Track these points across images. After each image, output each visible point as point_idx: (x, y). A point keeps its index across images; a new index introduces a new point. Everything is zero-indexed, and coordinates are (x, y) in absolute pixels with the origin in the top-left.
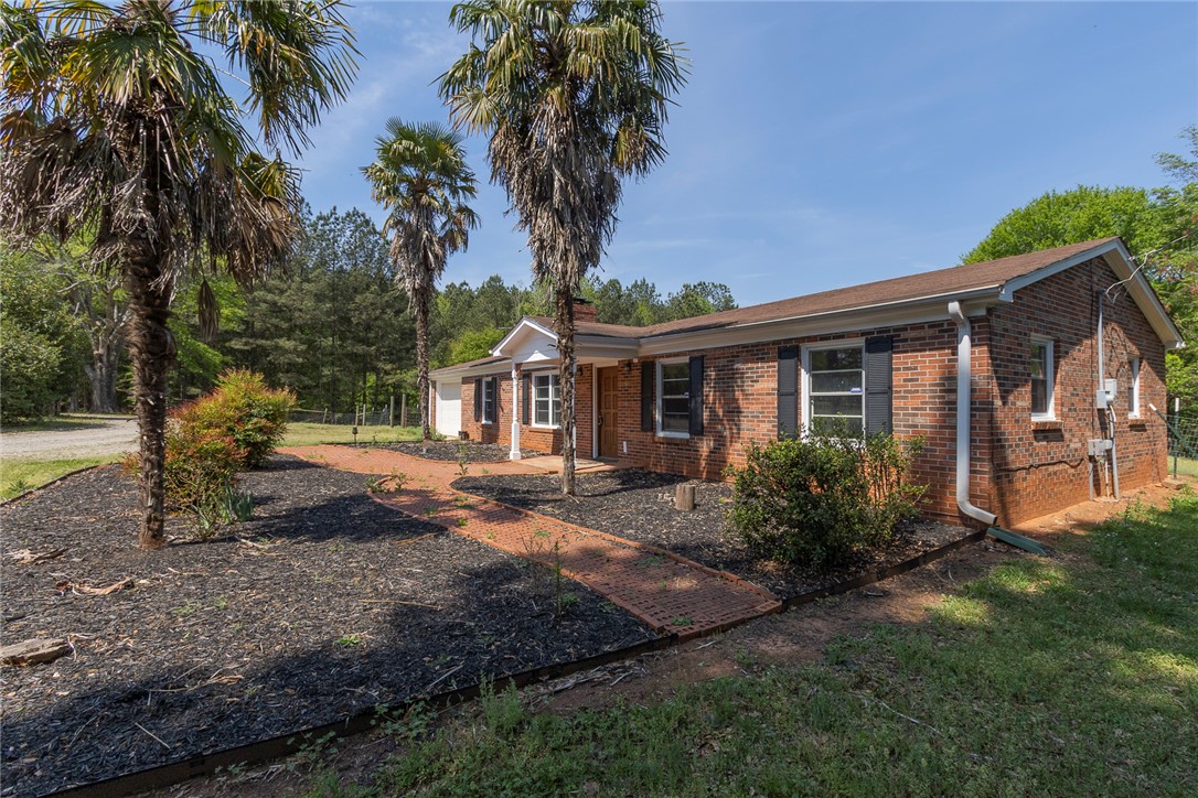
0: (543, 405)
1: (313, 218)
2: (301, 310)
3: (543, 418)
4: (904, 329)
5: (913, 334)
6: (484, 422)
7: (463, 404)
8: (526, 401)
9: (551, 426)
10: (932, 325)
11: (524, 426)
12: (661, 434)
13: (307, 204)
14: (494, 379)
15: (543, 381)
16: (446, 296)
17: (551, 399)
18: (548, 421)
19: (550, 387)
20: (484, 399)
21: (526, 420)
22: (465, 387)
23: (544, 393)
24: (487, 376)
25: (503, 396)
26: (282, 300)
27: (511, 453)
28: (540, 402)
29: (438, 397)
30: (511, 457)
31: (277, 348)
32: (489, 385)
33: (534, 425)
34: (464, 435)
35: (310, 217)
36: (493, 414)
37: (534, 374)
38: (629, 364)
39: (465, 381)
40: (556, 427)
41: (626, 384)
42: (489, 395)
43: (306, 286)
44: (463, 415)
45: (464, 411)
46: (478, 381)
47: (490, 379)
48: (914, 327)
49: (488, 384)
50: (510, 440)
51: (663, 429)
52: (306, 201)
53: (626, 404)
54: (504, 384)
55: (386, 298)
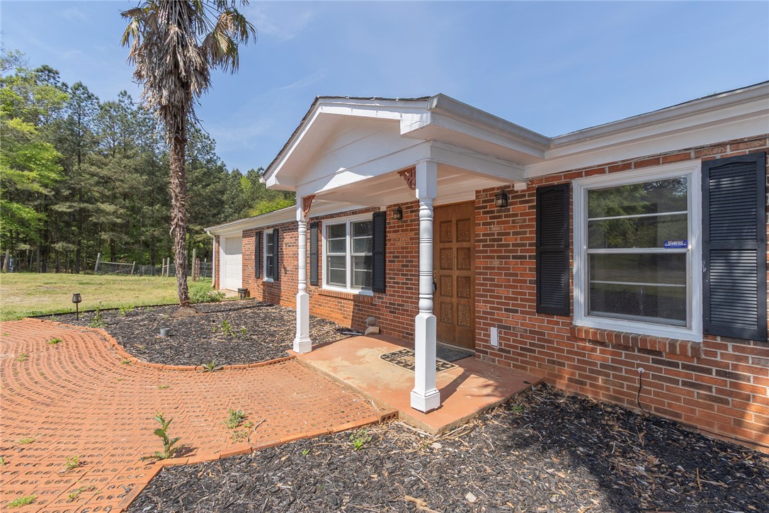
0: (338, 262)
1: (135, 108)
2: (122, 181)
3: (337, 277)
6: (265, 279)
7: (244, 259)
8: (314, 256)
9: (350, 290)
11: (313, 288)
12: (584, 321)
13: (129, 97)
14: (276, 231)
15: (337, 231)
16: (248, 178)
17: (349, 253)
18: (344, 282)
19: (348, 238)
20: (265, 255)
21: (314, 280)
22: (246, 240)
23: (340, 246)
24: (268, 227)
25: (286, 251)
26: (104, 172)
27: (297, 341)
28: (332, 257)
29: (221, 251)
30: (296, 349)
31: (99, 211)
32: (271, 237)
33: (325, 287)
34: (245, 293)
35: (132, 107)
36: (274, 270)
37: (325, 223)
38: (505, 194)
39: (246, 234)
40: (356, 291)
41: (495, 229)
42: (271, 249)
43: (125, 161)
44: (244, 270)
45: (245, 266)
46: (259, 234)
47: (271, 231)
49: (269, 236)
50: (295, 303)
52: (128, 94)
53: (496, 263)
54: (287, 238)
55: (196, 174)
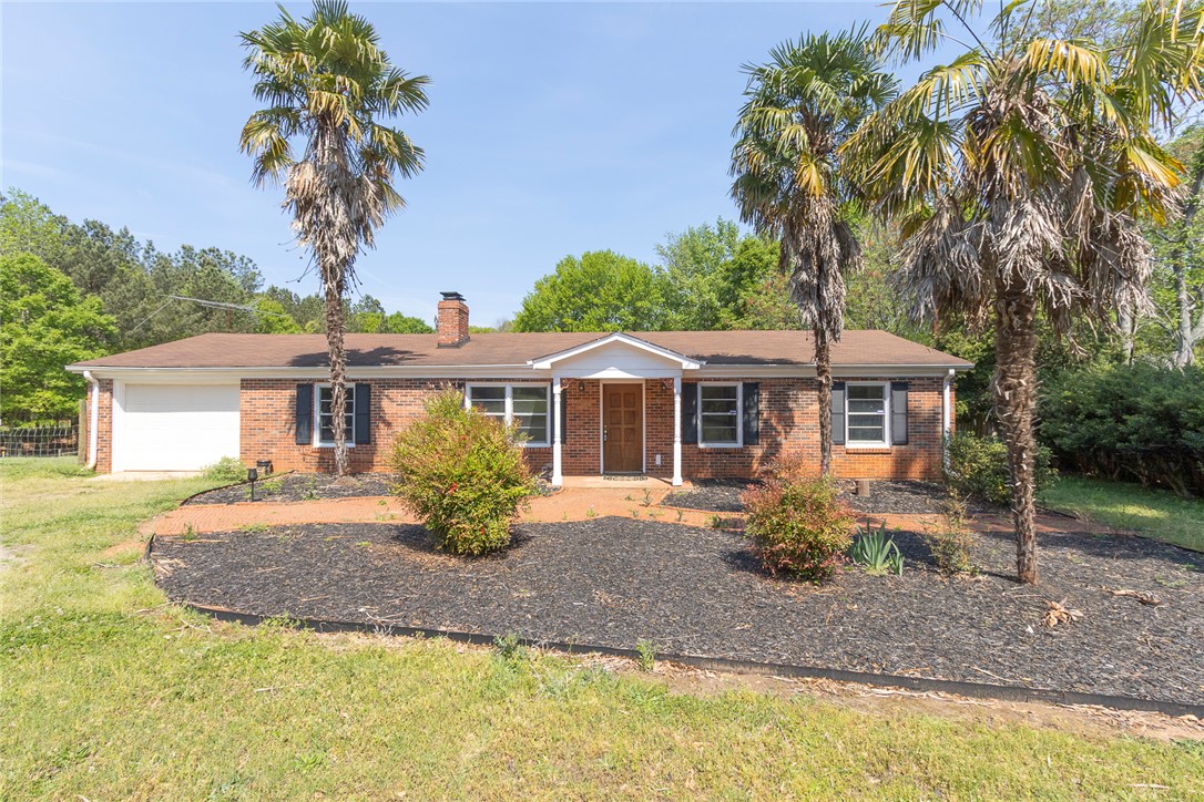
4: (914, 379)
5: (918, 382)
6: (317, 445)
7: (250, 420)
10: (929, 378)
12: (702, 446)
14: (362, 386)
17: (509, 413)
19: (508, 400)
23: (490, 406)
25: (391, 409)
29: (117, 406)
36: (360, 433)
37: (471, 384)
38: (663, 383)
41: (659, 401)
44: (247, 435)
45: (249, 429)
48: (919, 378)
51: (704, 440)
53: (659, 420)
54: (395, 394)
